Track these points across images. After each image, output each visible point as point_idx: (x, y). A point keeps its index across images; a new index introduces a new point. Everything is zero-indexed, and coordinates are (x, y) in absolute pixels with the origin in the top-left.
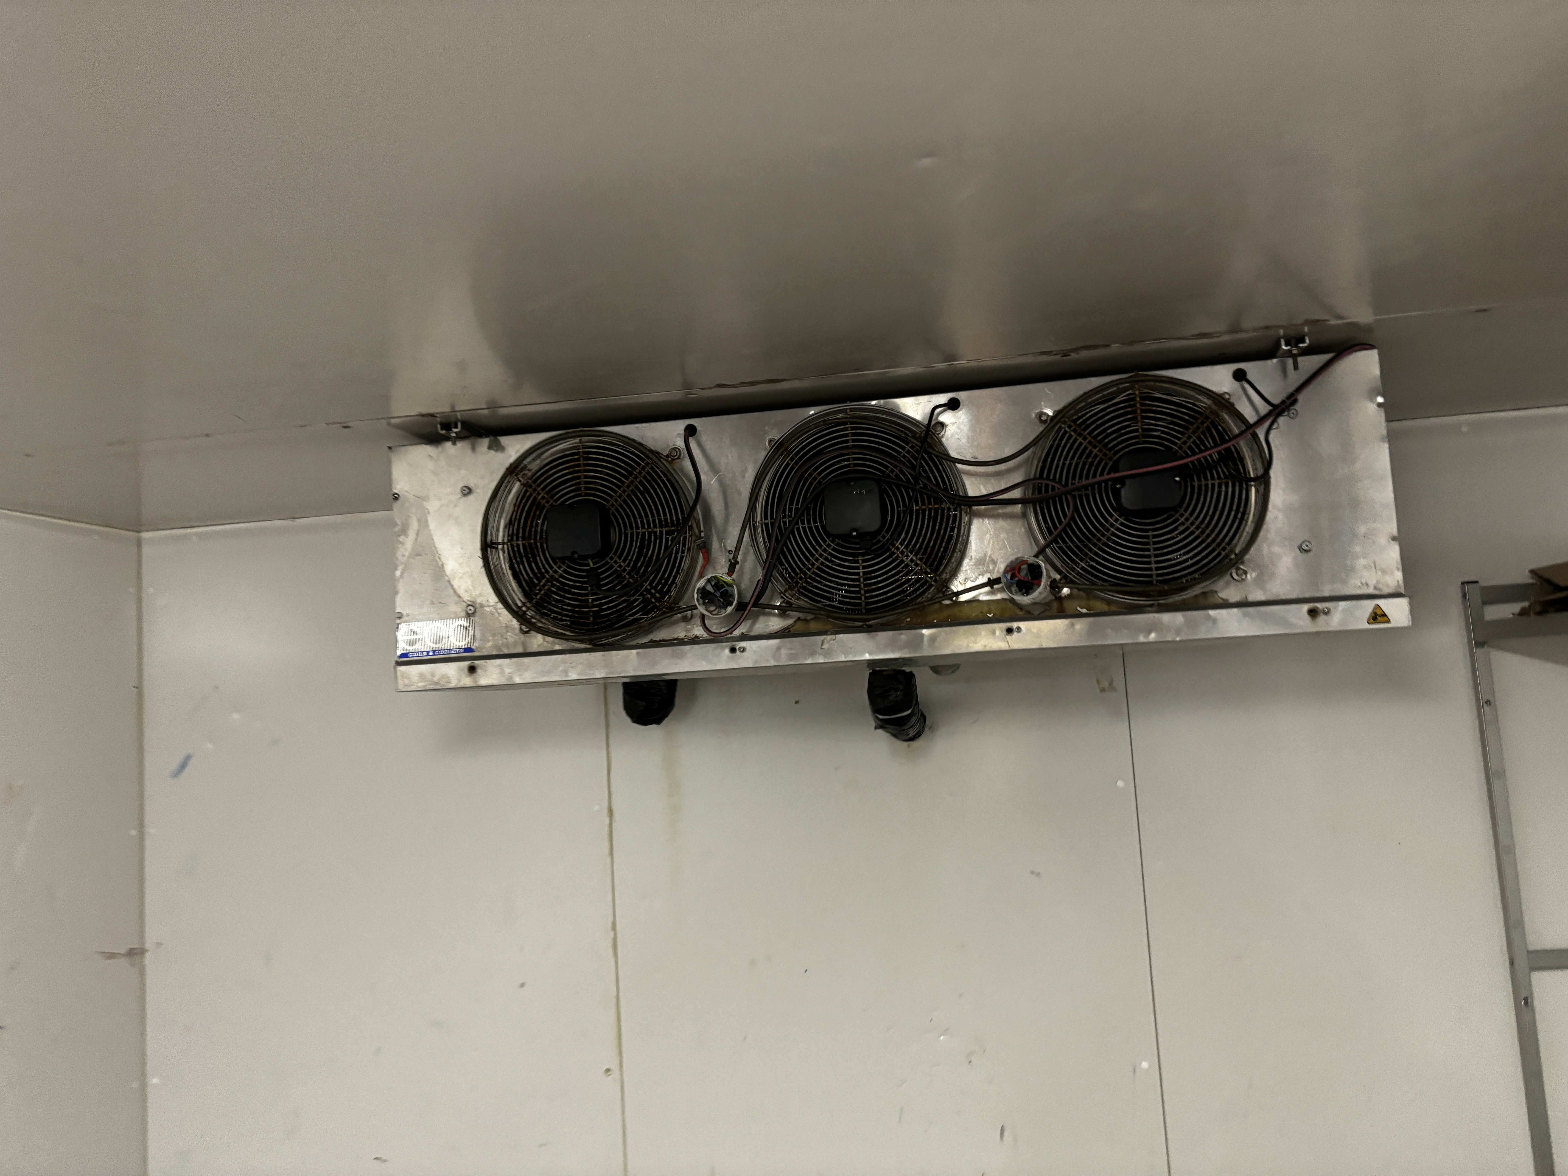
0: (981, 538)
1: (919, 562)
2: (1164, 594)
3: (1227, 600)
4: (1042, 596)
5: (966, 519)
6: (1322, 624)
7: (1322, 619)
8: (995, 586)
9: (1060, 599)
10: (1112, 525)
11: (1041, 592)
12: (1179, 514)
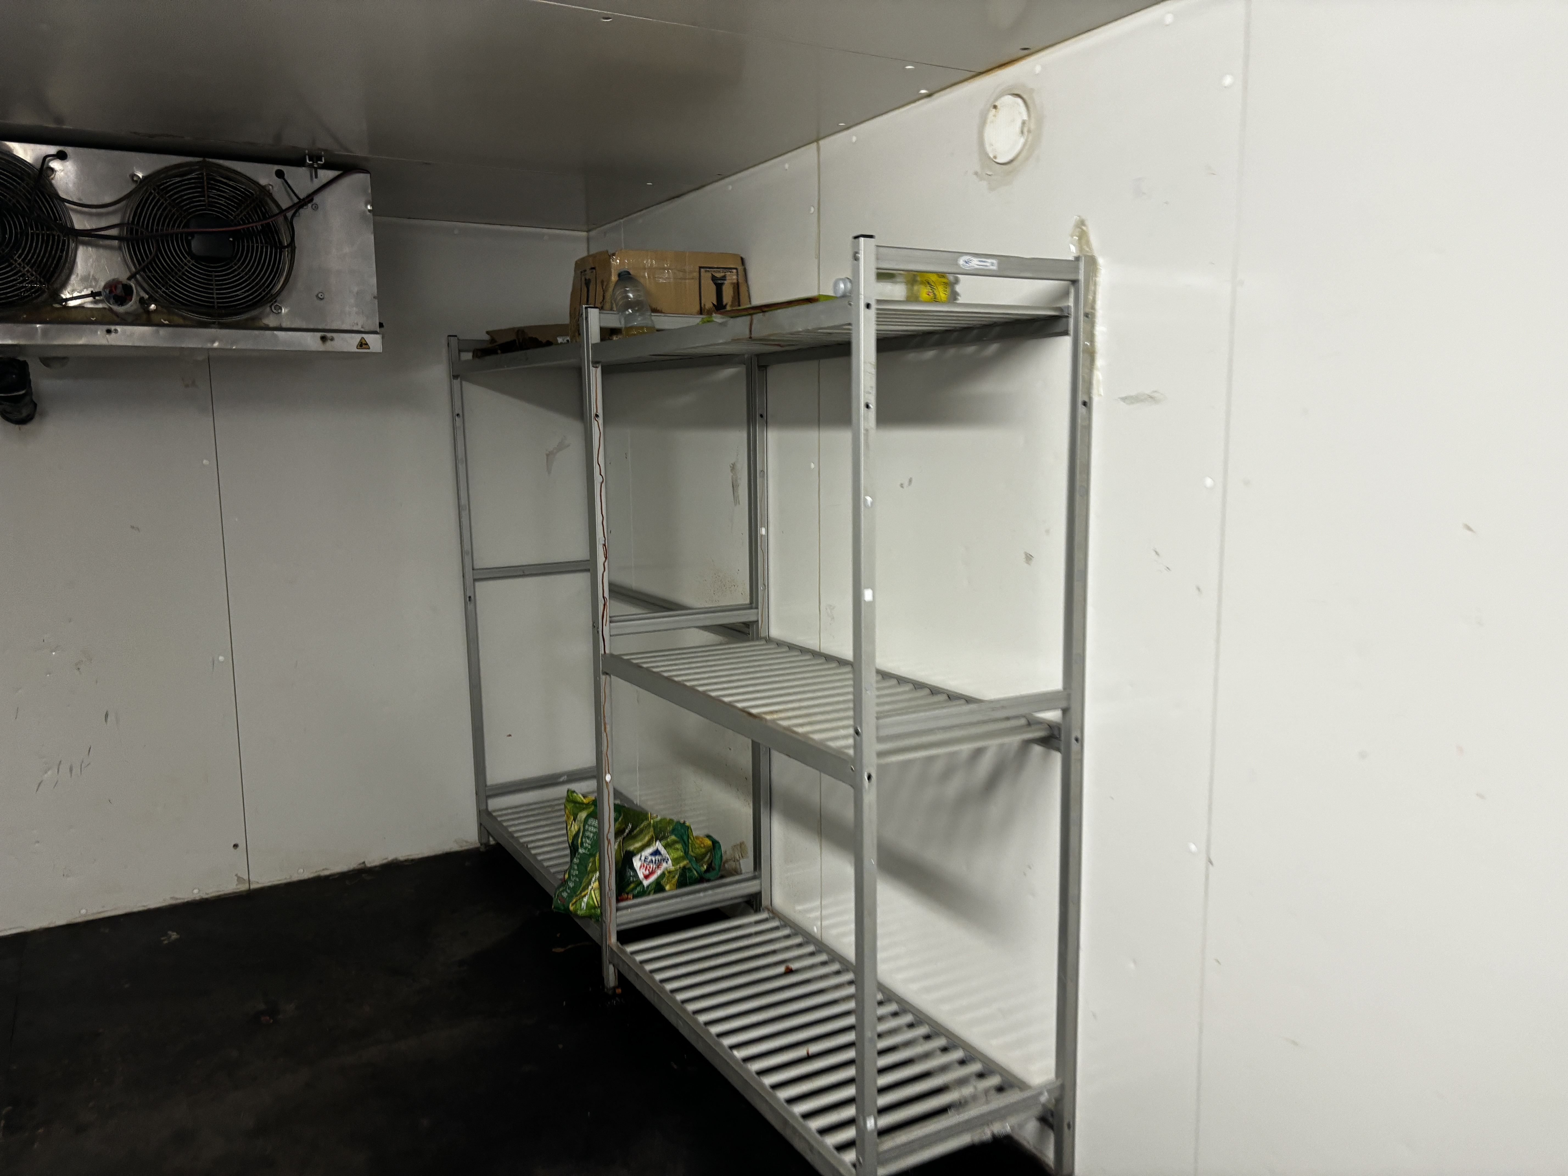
0: (86, 261)
1: (34, 273)
2: (221, 316)
3: (268, 325)
4: (133, 308)
5: (72, 245)
6: (330, 346)
7: (329, 343)
8: (97, 298)
9: (148, 312)
10: (186, 264)
11: (131, 305)
12: (233, 263)
